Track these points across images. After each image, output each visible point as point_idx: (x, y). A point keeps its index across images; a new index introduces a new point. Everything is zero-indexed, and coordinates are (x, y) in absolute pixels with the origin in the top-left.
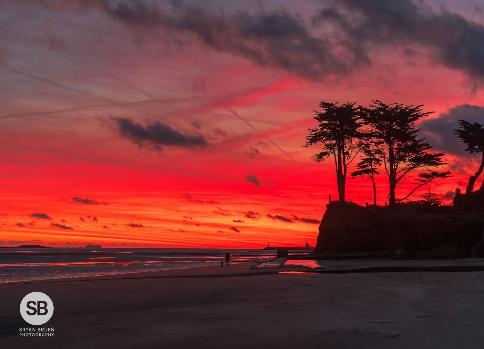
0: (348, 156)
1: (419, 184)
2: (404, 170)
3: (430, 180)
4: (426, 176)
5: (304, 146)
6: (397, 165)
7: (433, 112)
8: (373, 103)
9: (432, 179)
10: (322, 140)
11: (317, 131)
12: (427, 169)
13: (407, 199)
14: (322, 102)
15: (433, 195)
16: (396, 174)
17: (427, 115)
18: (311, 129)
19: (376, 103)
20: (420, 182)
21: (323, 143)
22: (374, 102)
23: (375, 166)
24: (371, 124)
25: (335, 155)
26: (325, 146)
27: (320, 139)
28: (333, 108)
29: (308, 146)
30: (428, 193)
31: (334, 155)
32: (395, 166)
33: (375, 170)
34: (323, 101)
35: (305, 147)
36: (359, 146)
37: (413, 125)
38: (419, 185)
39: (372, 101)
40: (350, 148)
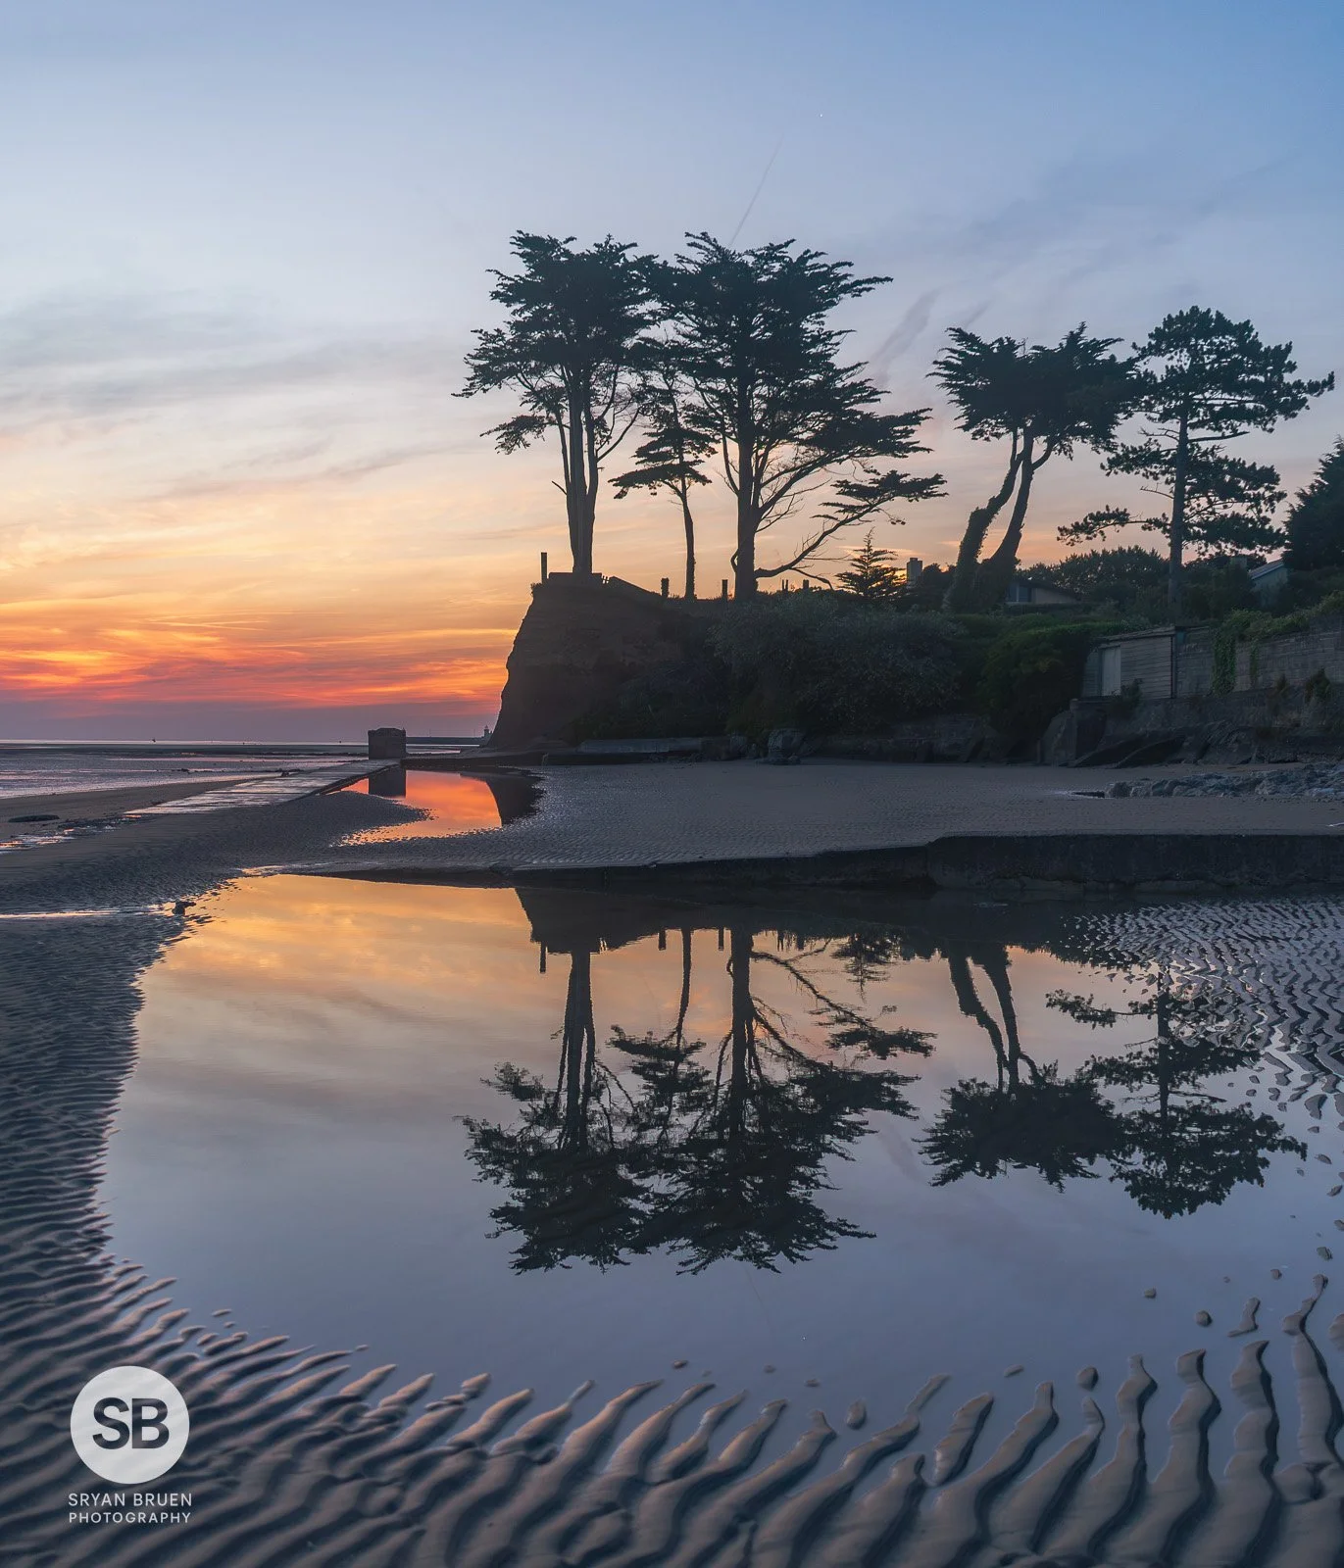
0: (603, 434)
1: (836, 519)
2: (786, 471)
3: (871, 506)
4: (860, 491)
5: (461, 392)
6: (765, 455)
7: (888, 279)
8: (689, 245)
9: (879, 502)
10: (519, 375)
11: (503, 339)
12: (866, 466)
13: (795, 569)
14: (517, 235)
15: (878, 557)
16: (759, 486)
17: (870, 289)
18: (481, 332)
19: (700, 247)
20: (840, 511)
21: (523, 383)
22: (691, 240)
23: (697, 457)
24: (682, 318)
25: (561, 426)
26: (528, 394)
27: (512, 372)
28: (558, 257)
29: (473, 391)
30: (864, 551)
31: (557, 427)
32: (758, 458)
33: (695, 468)
34: (520, 232)
35: (462, 395)
36: (638, 396)
37: (822, 319)
38: (836, 523)
39: (688, 235)
40: (609, 404)
